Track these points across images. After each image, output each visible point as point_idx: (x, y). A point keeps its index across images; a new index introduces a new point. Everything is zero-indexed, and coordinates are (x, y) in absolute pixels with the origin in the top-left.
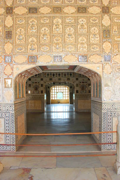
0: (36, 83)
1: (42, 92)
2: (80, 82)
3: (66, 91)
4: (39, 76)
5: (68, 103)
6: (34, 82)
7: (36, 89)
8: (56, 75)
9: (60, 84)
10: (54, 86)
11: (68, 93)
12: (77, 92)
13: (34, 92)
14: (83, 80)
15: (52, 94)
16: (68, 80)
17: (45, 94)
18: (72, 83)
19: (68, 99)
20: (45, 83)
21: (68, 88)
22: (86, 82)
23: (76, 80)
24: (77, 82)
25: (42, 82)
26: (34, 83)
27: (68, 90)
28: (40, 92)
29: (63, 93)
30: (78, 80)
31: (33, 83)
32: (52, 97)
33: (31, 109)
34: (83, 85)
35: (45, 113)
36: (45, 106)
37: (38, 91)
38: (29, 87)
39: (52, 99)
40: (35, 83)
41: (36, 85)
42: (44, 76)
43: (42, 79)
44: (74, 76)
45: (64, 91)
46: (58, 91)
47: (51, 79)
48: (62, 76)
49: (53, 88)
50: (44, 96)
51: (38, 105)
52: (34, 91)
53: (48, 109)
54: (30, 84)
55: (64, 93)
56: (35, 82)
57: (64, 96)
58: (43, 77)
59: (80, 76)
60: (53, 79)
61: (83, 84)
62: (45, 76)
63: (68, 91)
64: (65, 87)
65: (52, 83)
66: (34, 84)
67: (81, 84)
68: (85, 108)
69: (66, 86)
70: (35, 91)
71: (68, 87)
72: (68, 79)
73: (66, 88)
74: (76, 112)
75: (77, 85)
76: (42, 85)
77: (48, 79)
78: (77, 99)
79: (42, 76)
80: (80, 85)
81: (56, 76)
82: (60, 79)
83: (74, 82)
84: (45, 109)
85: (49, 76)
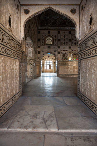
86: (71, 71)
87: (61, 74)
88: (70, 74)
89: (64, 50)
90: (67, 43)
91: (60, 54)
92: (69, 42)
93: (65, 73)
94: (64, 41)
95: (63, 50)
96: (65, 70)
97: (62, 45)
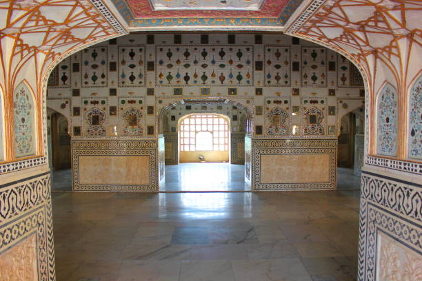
0: (132, 102)
1: (151, 130)
2: (269, 102)
3: (222, 128)
4: (140, 83)
5: (226, 162)
6: (126, 100)
7: (133, 121)
8: (194, 79)
9: (204, 108)
10: (187, 116)
11: (226, 133)
12: (259, 130)
13: (125, 132)
14: (278, 94)
15: (182, 136)
16: (230, 93)
17: (162, 135)
18: (243, 103)
19: (226, 149)
20: (160, 102)
21: (226, 119)
22: (286, 102)
23: (257, 94)
24: (259, 100)
25: (150, 101)
26: (127, 103)
27: (227, 126)
28: (145, 131)
29: (212, 132)
30: (261, 94)
31: (123, 102)
32: (184, 144)
33: (119, 182)
34: (277, 110)
35: (161, 196)
36: (162, 174)
37: (139, 127)
38: (111, 114)
39: (182, 150)
40: (129, 102)
41: (133, 110)
42: (158, 81)
43: (150, 92)
44: (248, 82)
45: (216, 128)
46: (198, 128)
47: (178, 92)
48: (213, 82)
49: (186, 121)
50: (156, 142)
51: (139, 170)
52: (126, 127)
53: (171, 179)
54: (114, 105)
55: (216, 134)
56: (130, 99)
57: (216, 141)
58: (152, 86)
59: (269, 82)
60: (184, 91)
61: (276, 105)
62: (161, 82)
63: (227, 129)
64: (219, 117)
65: (183, 102)
66: (127, 107)
67: (273, 106)
68: (280, 181)
69: (222, 115)
70: (130, 127)
71: (226, 117)
72: (233, 91)
73: (222, 121)
74: (255, 192)
75: (259, 110)
76: (151, 110)
77: (169, 91)
78: (257, 151)
79: (150, 83)
80: (268, 109)
81: (195, 82)
82: (205, 92)
83: (248, 102)
84: (162, 181)
85: (174, 81)
86: (119, 172)
87: (86, 185)
88: (116, 183)
89: (93, 100)
90: (103, 76)
91: (79, 114)
92: (110, 73)
93: (100, 182)
94: (94, 70)
95: (89, 101)
96: (99, 170)
97: (86, 83)
